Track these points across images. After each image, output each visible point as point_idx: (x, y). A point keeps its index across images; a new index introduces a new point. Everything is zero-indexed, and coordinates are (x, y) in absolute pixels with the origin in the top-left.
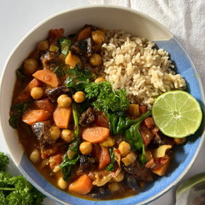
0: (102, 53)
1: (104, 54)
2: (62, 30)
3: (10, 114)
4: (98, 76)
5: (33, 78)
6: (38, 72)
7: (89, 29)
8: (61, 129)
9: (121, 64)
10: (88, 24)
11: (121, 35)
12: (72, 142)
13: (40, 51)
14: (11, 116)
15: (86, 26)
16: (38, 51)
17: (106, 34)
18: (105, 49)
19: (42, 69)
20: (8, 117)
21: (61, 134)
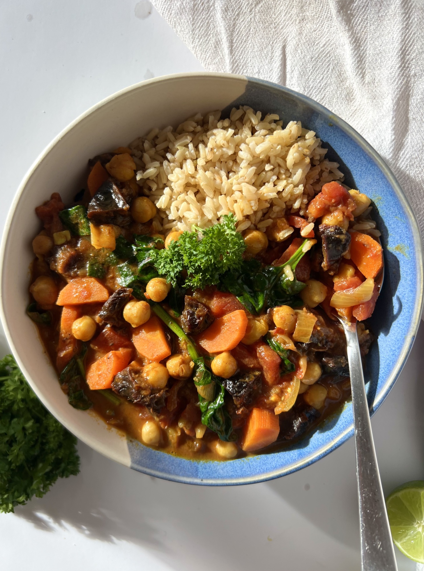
0: (146, 191)
1: (150, 189)
2: (55, 197)
3: (64, 390)
4: (165, 233)
5: (61, 308)
6: (61, 293)
7: (98, 163)
8: (163, 362)
9: (188, 186)
10: (92, 157)
11: (156, 137)
12: (194, 372)
13: (43, 256)
14: (68, 393)
15: (91, 163)
16: (41, 259)
17: (132, 155)
18: (145, 181)
19: (66, 283)
20: (65, 398)
21: (167, 372)
